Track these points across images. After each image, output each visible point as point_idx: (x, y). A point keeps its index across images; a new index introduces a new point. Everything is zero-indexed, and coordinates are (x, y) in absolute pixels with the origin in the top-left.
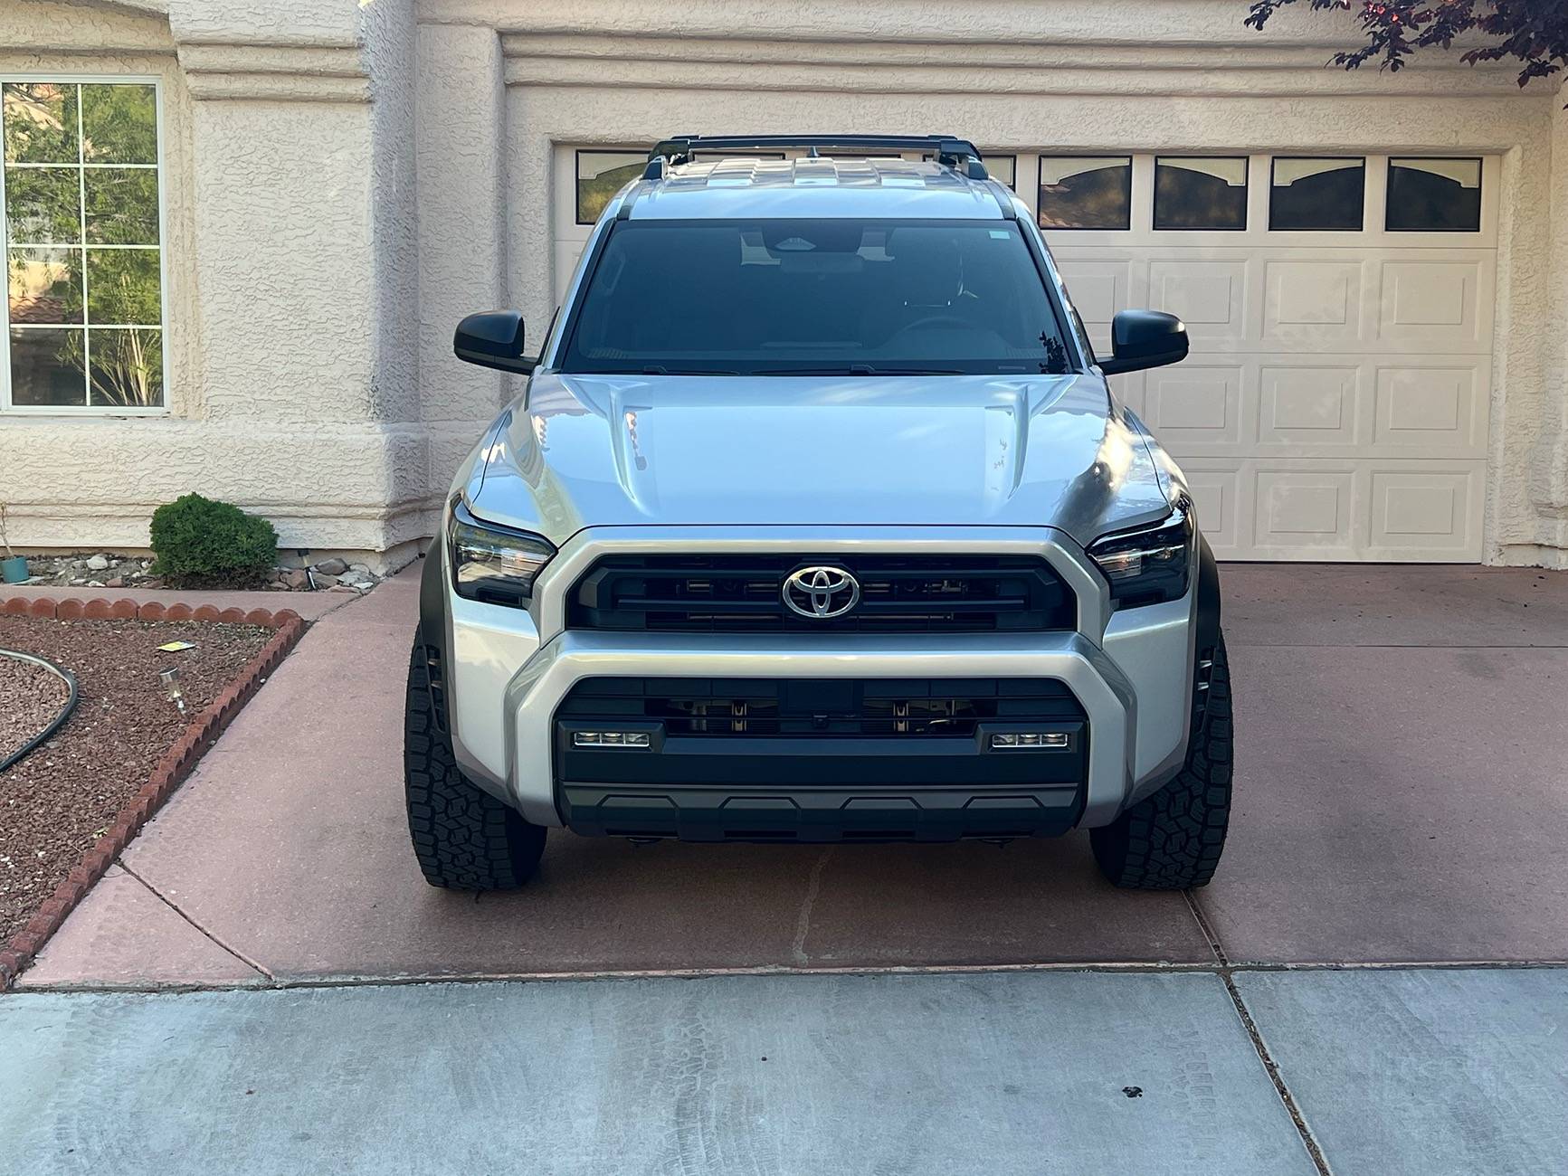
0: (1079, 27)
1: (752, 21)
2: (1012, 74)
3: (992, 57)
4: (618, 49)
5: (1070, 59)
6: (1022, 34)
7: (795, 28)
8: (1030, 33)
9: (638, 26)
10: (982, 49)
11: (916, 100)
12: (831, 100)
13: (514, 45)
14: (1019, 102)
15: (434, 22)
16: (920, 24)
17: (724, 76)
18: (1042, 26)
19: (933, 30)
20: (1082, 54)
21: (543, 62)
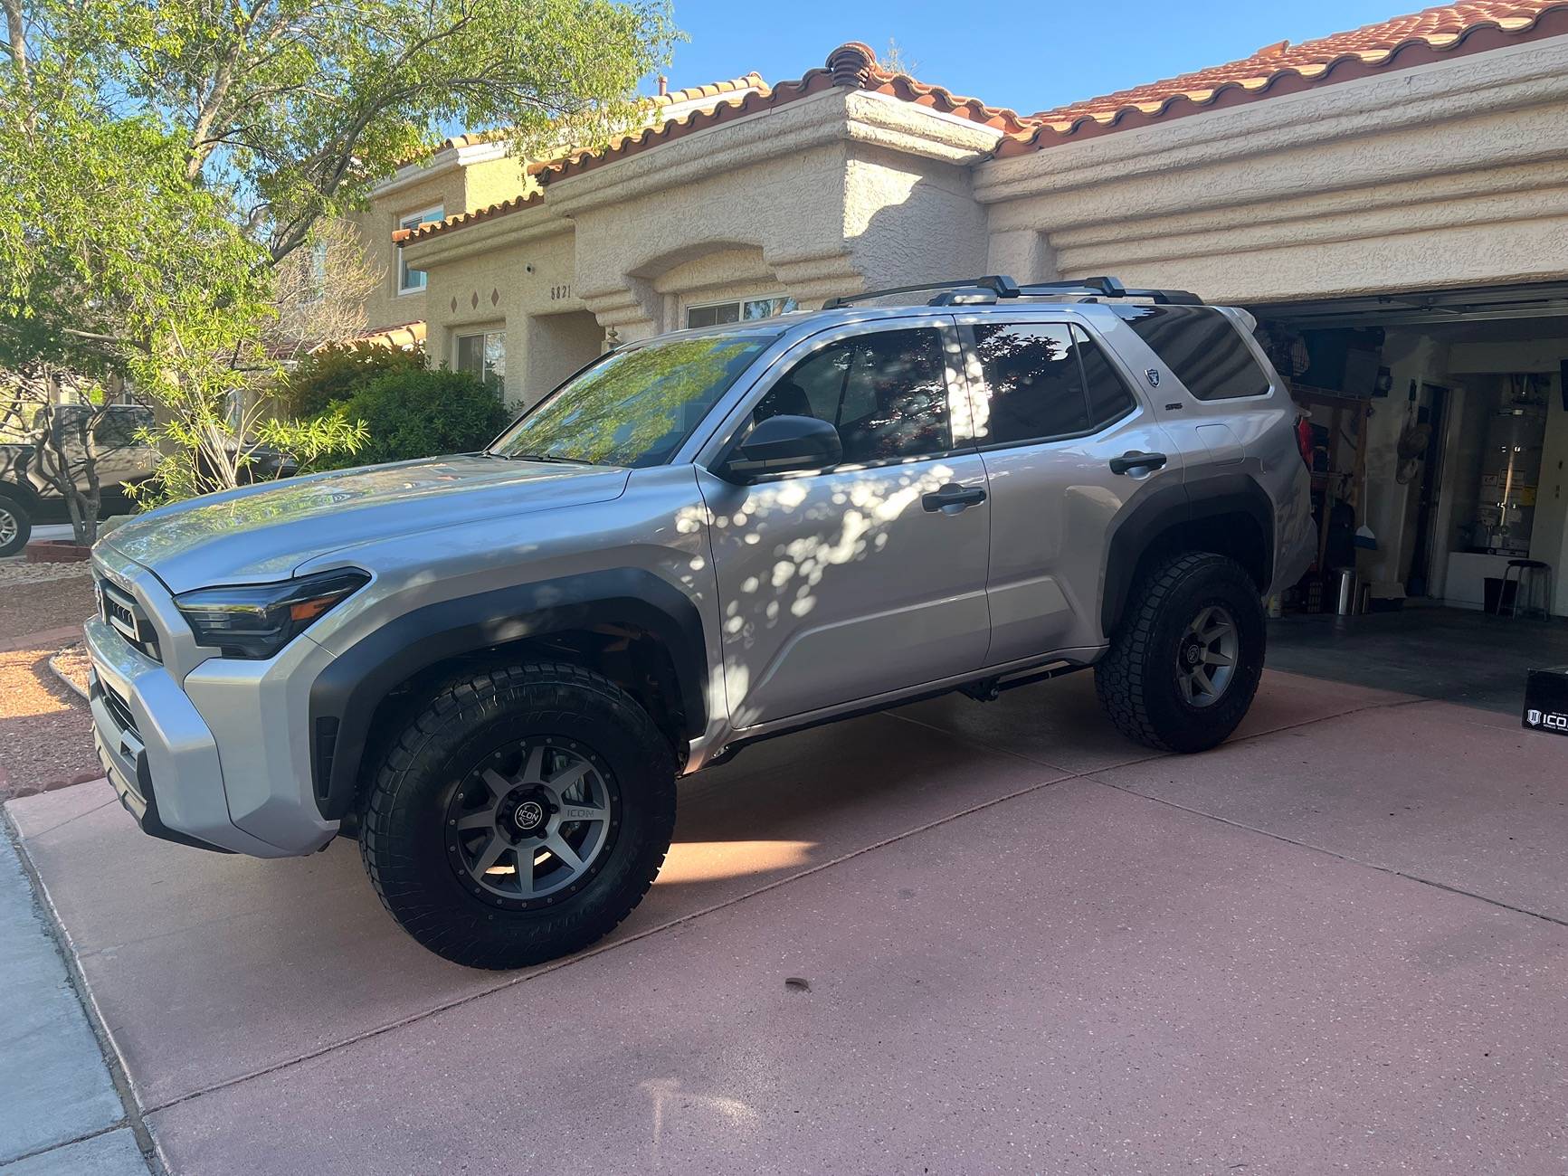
0: (1520, 142)
1: (1204, 192)
2: (1471, 204)
3: (1441, 189)
4: (1123, 232)
5: (1528, 179)
6: (1455, 161)
7: (1240, 192)
8: (1464, 158)
9: (1123, 211)
10: (1429, 182)
11: (1378, 243)
12: (1300, 253)
13: (1057, 240)
14: (1485, 232)
15: (1000, 231)
16: (1351, 167)
17: (1205, 243)
18: (1477, 149)
19: (1363, 172)
20: (1541, 171)
21: (1081, 251)
